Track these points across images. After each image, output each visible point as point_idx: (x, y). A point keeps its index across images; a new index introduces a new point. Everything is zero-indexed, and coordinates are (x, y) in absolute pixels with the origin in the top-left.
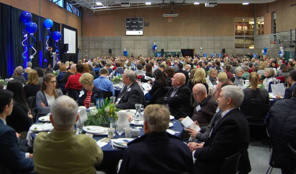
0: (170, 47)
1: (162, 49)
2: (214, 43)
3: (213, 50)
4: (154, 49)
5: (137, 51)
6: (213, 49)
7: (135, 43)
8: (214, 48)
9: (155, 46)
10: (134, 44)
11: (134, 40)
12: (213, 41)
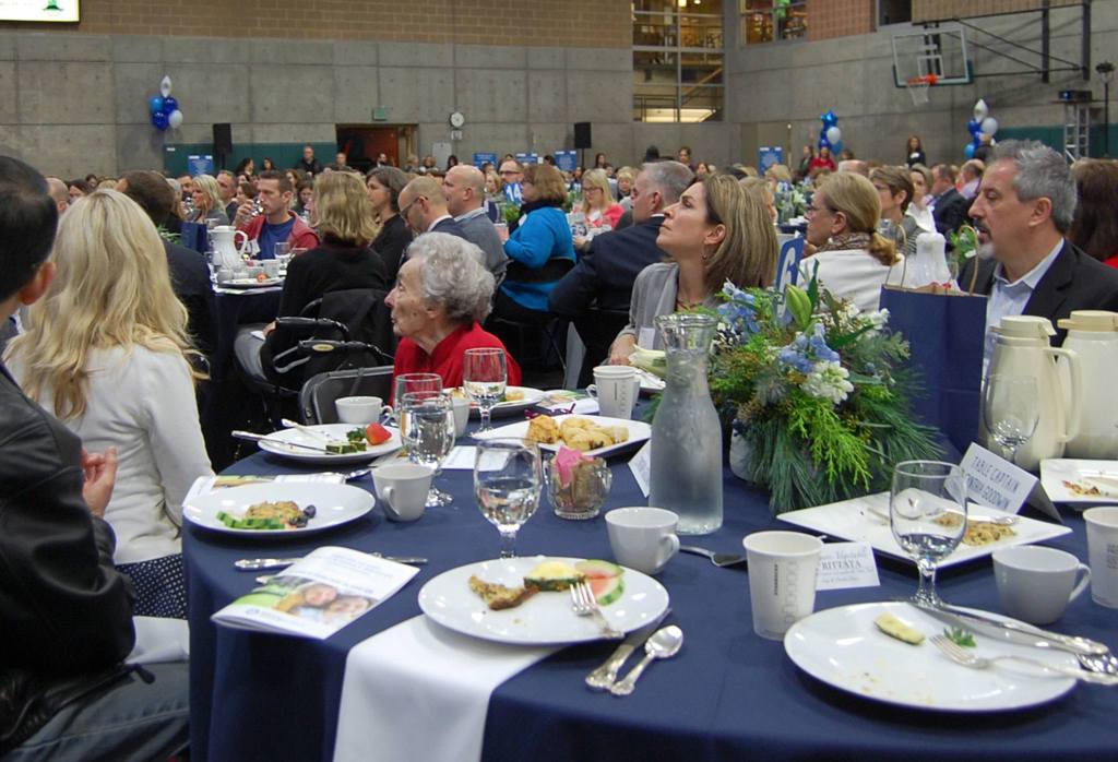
0: (266, 109)
1: (216, 126)
2: (527, 90)
3: (521, 130)
4: (160, 122)
5: (36, 143)
6: (523, 122)
7: (21, 82)
8: (528, 115)
9: (169, 106)
10: (17, 88)
11: (16, 61)
12: (520, 75)
